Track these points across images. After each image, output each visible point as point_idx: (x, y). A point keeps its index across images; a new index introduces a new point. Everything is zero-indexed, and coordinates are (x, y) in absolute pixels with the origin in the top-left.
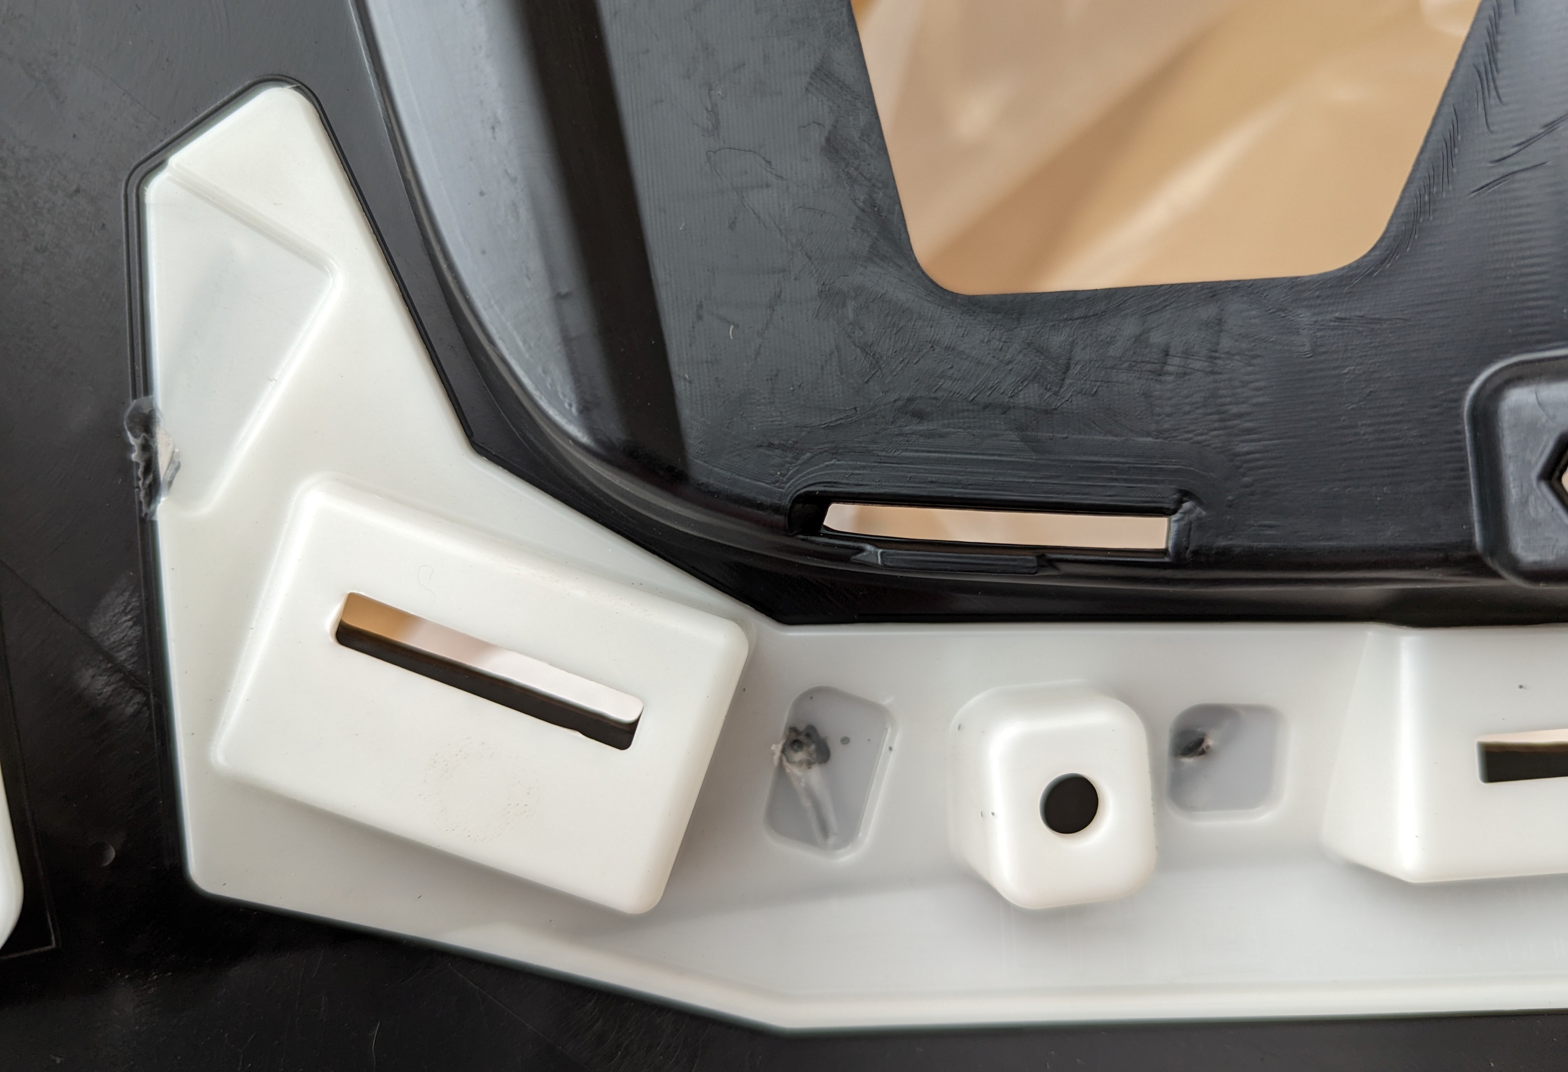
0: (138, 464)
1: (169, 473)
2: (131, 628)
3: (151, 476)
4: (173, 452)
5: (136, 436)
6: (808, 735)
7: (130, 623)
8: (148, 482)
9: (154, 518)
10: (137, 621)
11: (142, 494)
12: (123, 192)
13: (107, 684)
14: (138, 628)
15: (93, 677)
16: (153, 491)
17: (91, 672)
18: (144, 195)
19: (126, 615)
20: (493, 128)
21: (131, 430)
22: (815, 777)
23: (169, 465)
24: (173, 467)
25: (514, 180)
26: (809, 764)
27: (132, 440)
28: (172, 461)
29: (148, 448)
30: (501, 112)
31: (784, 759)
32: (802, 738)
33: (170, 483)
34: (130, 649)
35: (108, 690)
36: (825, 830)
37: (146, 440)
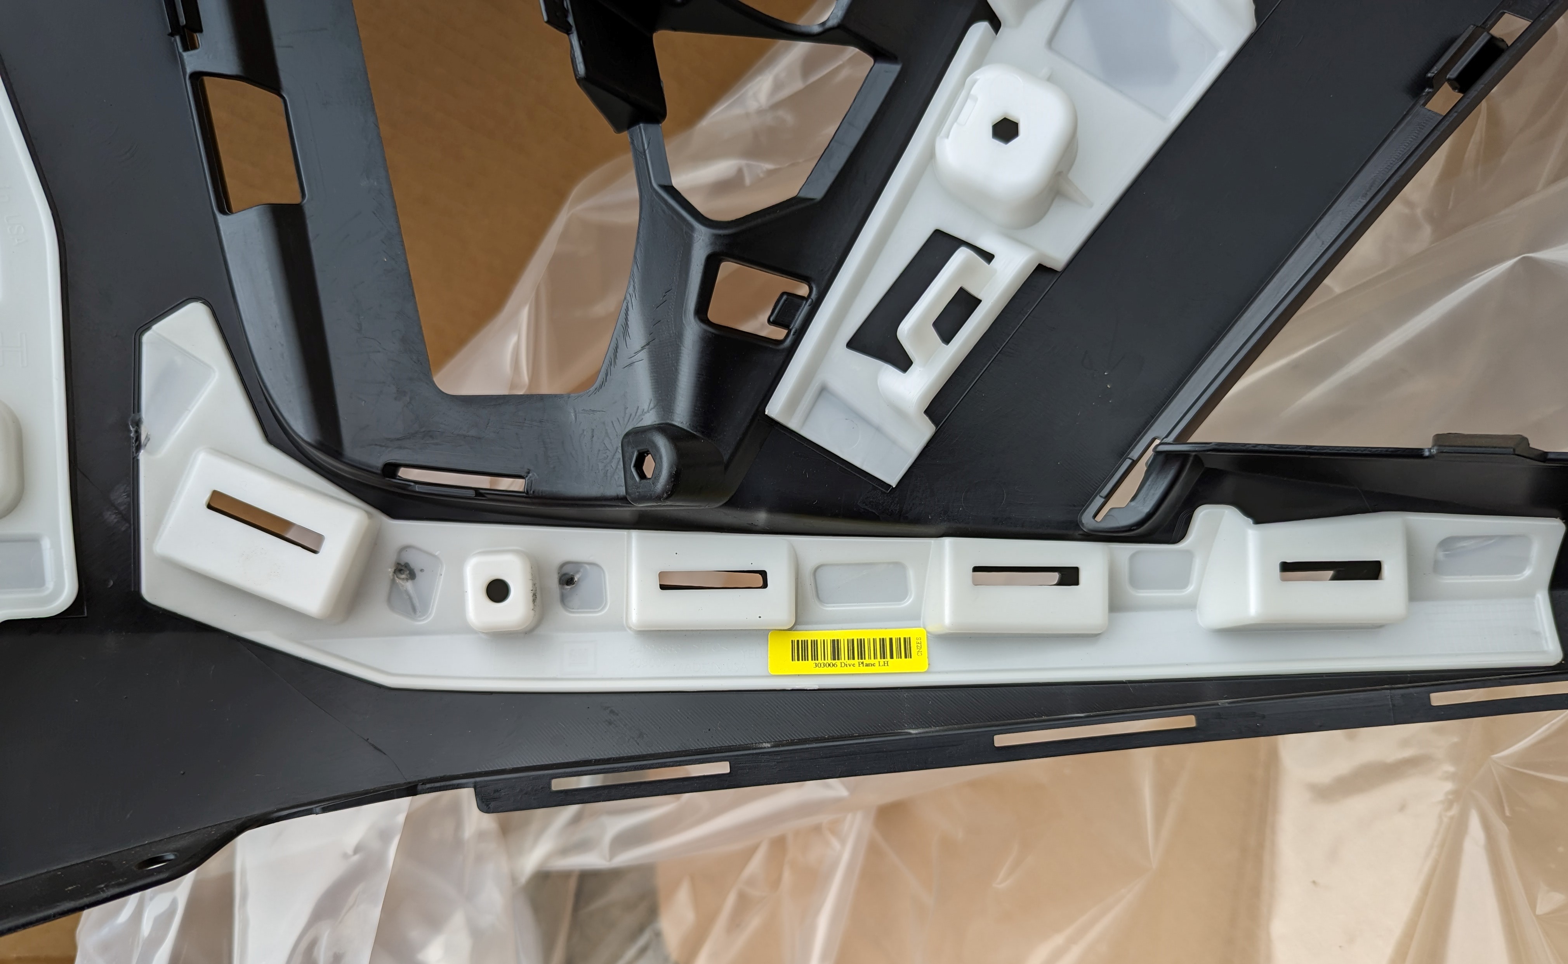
0: (133, 438)
1: (145, 442)
2: (126, 498)
3: (138, 442)
4: (147, 434)
5: (133, 427)
6: (406, 567)
7: (126, 496)
8: (136, 444)
9: (138, 458)
10: (128, 496)
11: (134, 449)
12: (133, 337)
13: (115, 518)
14: (129, 499)
15: (110, 515)
16: (138, 448)
17: (109, 513)
18: (142, 340)
19: (125, 493)
20: (275, 327)
21: (131, 425)
22: (409, 585)
23: (146, 439)
24: (147, 439)
25: (282, 345)
26: (407, 579)
27: (132, 429)
28: (147, 437)
29: (138, 433)
30: (278, 321)
31: (395, 576)
32: (403, 568)
33: (146, 445)
34: (125, 506)
35: (116, 520)
36: (414, 609)
37: (137, 429)
